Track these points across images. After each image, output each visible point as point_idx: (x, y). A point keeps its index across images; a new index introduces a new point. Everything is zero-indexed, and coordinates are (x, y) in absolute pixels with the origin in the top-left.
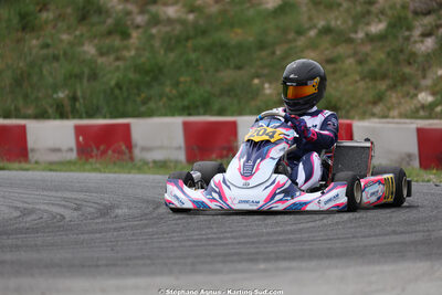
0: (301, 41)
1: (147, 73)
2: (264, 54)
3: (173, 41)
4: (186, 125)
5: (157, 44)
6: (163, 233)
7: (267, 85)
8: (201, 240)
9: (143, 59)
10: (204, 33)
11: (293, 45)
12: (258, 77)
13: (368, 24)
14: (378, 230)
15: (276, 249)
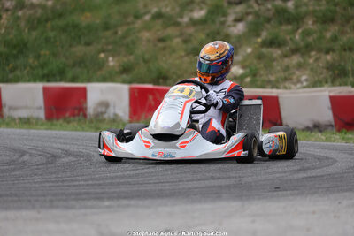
0: (138, 24)
1: (15, 47)
2: (108, 33)
3: (36, 22)
4: (45, 90)
5: (23, 24)
6: (27, 176)
7: (110, 59)
8: (57, 182)
9: (11, 36)
10: (60, 16)
11: (131, 26)
12: (103, 52)
13: (192, 11)
14: (199, 176)
15: (117, 190)
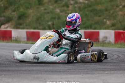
0: (118, 9)
4: (85, 32)
5: (77, 9)
7: (108, 21)
11: (115, 10)
12: (105, 19)
